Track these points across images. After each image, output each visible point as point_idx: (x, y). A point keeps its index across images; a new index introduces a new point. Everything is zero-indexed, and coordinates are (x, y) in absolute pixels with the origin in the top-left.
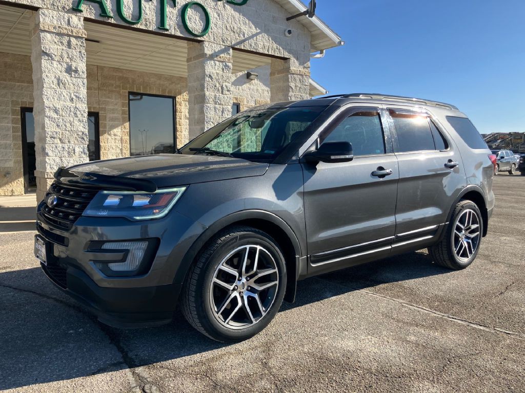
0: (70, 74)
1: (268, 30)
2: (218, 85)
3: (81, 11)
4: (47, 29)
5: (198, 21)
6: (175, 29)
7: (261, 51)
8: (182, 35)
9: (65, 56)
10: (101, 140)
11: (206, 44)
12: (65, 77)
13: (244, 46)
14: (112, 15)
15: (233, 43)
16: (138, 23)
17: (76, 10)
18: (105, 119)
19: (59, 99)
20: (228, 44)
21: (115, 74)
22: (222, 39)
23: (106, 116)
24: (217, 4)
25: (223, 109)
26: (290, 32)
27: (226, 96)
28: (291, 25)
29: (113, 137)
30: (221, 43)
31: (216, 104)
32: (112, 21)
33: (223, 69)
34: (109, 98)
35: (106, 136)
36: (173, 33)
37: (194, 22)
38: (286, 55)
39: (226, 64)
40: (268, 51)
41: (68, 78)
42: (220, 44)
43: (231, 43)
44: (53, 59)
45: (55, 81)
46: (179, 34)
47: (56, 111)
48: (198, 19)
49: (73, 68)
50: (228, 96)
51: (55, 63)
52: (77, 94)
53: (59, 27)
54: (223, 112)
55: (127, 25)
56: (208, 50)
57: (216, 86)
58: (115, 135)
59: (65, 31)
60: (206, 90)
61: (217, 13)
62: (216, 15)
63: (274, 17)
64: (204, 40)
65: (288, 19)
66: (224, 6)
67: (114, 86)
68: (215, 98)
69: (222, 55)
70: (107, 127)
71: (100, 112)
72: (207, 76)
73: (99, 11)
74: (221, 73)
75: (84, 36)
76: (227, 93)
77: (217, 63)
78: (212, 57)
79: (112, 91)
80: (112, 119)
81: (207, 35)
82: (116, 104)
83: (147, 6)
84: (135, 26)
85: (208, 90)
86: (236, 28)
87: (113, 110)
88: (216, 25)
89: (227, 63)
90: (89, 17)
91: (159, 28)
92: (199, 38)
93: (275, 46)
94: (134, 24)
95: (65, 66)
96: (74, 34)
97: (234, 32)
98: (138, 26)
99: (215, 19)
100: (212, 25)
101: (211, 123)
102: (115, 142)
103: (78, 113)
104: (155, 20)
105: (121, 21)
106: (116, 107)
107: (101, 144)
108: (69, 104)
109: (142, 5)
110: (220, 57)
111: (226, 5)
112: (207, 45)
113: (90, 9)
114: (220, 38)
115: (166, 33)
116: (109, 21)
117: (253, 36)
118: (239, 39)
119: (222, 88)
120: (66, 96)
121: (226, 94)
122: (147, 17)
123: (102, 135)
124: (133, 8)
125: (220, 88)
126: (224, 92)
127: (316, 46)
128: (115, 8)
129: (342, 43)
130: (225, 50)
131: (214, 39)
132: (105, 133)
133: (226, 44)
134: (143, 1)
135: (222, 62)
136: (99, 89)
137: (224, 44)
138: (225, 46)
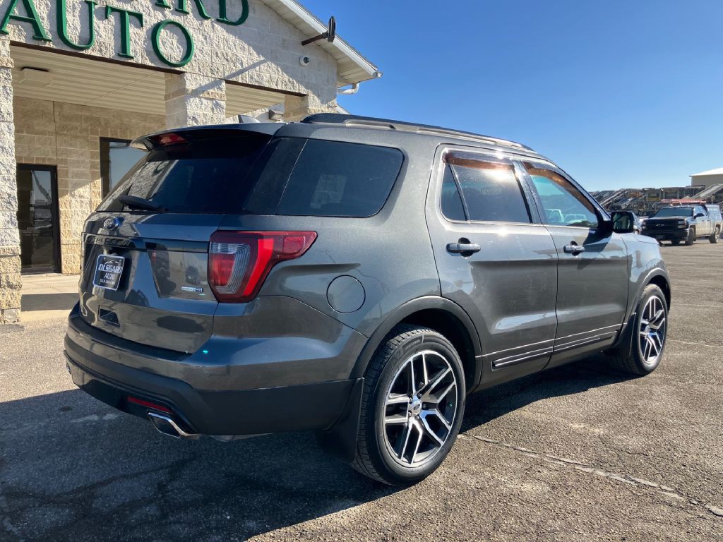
1: (277, 57)
3: (6, 33)
5: (175, 46)
6: (142, 57)
7: (267, 85)
8: (153, 65)
10: (60, 203)
11: (188, 76)
13: (242, 79)
14: (50, 37)
15: (226, 75)
16: (88, 48)
18: (66, 174)
20: (220, 75)
21: (80, 113)
22: (211, 69)
23: (67, 171)
24: (202, 23)
26: (306, 60)
28: (309, 51)
29: (79, 199)
30: (210, 75)
32: (51, 45)
33: (213, 109)
34: (71, 145)
35: (68, 197)
36: (140, 62)
37: (170, 47)
38: (303, 91)
39: (216, 102)
40: (277, 85)
42: (208, 76)
43: (224, 75)
46: (149, 63)
48: (175, 42)
55: (73, 51)
56: (191, 85)
58: (81, 196)
61: (203, 35)
62: (201, 38)
63: (284, 40)
64: (184, 70)
65: (304, 43)
66: (213, 26)
67: (79, 128)
69: (210, 91)
70: (70, 186)
71: (59, 166)
72: (190, 118)
73: (32, 33)
74: (210, 114)
75: (10, 65)
77: (204, 101)
78: (196, 93)
79: (76, 137)
80: (77, 175)
81: (189, 64)
82: (82, 155)
83: (102, 26)
84: (84, 52)
86: (230, 54)
87: (78, 162)
88: (201, 51)
89: (218, 101)
90: (18, 40)
91: (119, 55)
92: (178, 69)
93: (286, 78)
94: (82, 49)
97: (227, 60)
98: (89, 52)
99: (200, 43)
100: (195, 50)
102: (81, 206)
104: (113, 44)
105: (64, 45)
106: (82, 158)
107: (61, 209)
109: (94, 25)
110: (208, 93)
111: (216, 25)
112: (189, 78)
113: (20, 30)
114: (208, 68)
115: (129, 61)
116: (47, 45)
117: (254, 66)
118: (234, 70)
122: (101, 40)
123: (62, 196)
124: (81, 28)
127: (346, 77)
128: (55, 29)
129: (379, 75)
130: (216, 83)
131: (199, 69)
132: (67, 193)
133: (216, 76)
134: (95, 19)
135: (212, 99)
136: (56, 133)
137: (213, 76)
138: (215, 78)
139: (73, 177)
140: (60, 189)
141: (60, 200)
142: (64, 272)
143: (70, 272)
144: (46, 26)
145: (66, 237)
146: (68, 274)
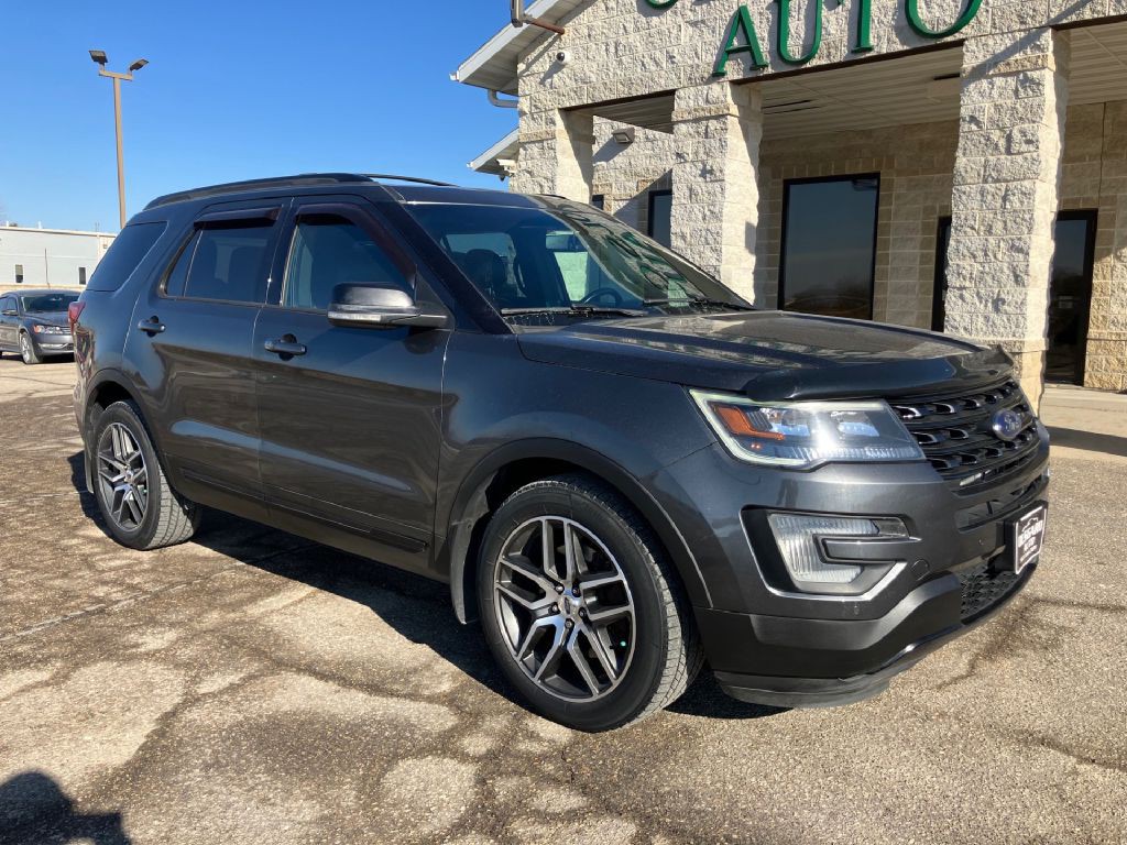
0: (705, 178)
2: (996, 135)
3: (725, 73)
4: (680, 119)
6: (889, 40)
8: (906, 48)
9: (701, 150)
10: (1095, 271)
11: (970, 45)
12: (700, 185)
13: (1093, 11)
14: (768, 60)
15: (1052, 16)
16: (813, 57)
17: (717, 75)
18: (1111, 221)
19: (690, 219)
20: (1040, 21)
22: (1019, 16)
23: (1114, 215)
25: (1007, 190)
27: (1019, 159)
30: (1017, 27)
31: (985, 181)
32: (770, 71)
35: (1110, 260)
36: (884, 51)
37: (939, 5)
39: (1025, 76)
41: (703, 185)
42: (1012, 32)
43: (1048, 17)
44: (686, 161)
45: (687, 194)
46: (899, 47)
47: (683, 237)
49: (708, 168)
50: (1028, 155)
51: (687, 165)
52: (712, 208)
53: (695, 110)
54: (1005, 199)
55: (795, 68)
56: (974, 58)
57: (988, 139)
59: (702, 114)
60: (959, 153)
64: (962, 36)
68: (985, 167)
69: (1014, 57)
70: (1116, 243)
71: (1101, 208)
72: (964, 120)
73: (750, 63)
74: (1009, 102)
76: (1024, 147)
77: (999, 81)
78: (980, 72)
81: (972, 22)
83: (832, 18)
84: (808, 65)
85: (964, 154)
89: (1029, 73)
90: (737, 77)
91: (853, 51)
92: (949, 39)
94: (805, 61)
95: (700, 166)
96: (713, 114)
98: (814, 62)
101: (968, 230)
103: (710, 236)
104: (845, 39)
105: (784, 65)
107: (1095, 281)
108: (701, 225)
109: (822, 20)
110: (1008, 64)
112: (973, 47)
113: (739, 64)
114: (1015, 18)
115: (868, 55)
116: (765, 73)
119: (1009, 139)
120: (697, 212)
121: (1019, 153)
122: (831, 38)
123: (1100, 259)
124: (806, 32)
125: (1002, 143)
126: (1015, 148)
128: (775, 48)
131: (994, 25)
132: (1108, 255)
133: (1031, 23)
134: (824, 12)
135: (1016, 73)
136: (1103, 155)
137: (1023, 27)
138: (1029, 29)
139: (1122, 226)
140: (1098, 247)
141: (1097, 266)
142: (1086, 385)
143: (1097, 385)
144: (764, 47)
145: (1098, 327)
146: (1093, 389)
